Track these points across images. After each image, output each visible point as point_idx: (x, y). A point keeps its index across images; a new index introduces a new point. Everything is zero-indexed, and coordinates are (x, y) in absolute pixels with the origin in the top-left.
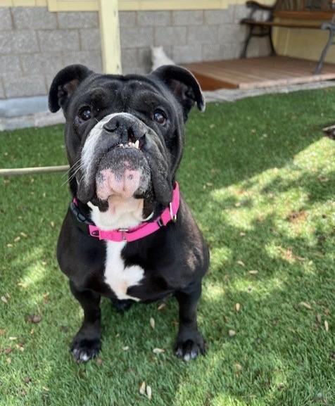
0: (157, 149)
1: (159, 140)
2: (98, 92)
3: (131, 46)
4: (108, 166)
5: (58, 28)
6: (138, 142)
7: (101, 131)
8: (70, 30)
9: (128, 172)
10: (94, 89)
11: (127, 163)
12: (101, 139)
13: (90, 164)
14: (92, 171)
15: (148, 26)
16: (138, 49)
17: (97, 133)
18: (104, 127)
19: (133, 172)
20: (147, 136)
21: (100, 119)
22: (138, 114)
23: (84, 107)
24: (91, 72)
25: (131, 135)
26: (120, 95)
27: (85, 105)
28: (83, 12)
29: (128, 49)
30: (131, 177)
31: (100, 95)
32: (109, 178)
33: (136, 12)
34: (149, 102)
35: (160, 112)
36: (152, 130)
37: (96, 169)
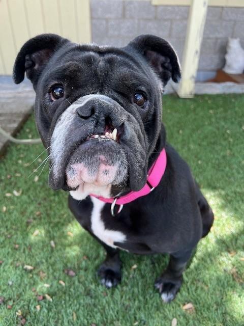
0: (136, 139)
1: (139, 128)
2: (73, 68)
3: (211, 36)
4: (80, 160)
5: (156, 18)
6: (115, 131)
7: (73, 117)
8: (165, 20)
9: (103, 167)
10: (68, 63)
11: (102, 157)
12: (73, 127)
13: (59, 155)
14: (62, 164)
15: (230, 20)
16: (217, 39)
17: (69, 118)
18: (77, 113)
19: (108, 168)
20: (126, 123)
21: (74, 100)
22: (116, 95)
23: (56, 84)
24: (66, 41)
25: (109, 123)
26: (96, 71)
27: (56, 82)
28: (178, 6)
29: (209, 38)
30: (106, 172)
31: (75, 71)
32: (81, 172)
33: (222, 7)
34: (129, 83)
35: (141, 92)
36: (131, 115)
37: (67, 161)
